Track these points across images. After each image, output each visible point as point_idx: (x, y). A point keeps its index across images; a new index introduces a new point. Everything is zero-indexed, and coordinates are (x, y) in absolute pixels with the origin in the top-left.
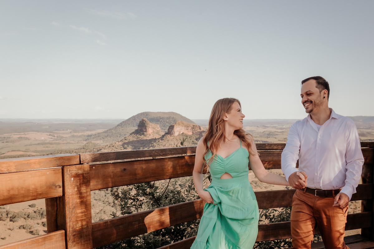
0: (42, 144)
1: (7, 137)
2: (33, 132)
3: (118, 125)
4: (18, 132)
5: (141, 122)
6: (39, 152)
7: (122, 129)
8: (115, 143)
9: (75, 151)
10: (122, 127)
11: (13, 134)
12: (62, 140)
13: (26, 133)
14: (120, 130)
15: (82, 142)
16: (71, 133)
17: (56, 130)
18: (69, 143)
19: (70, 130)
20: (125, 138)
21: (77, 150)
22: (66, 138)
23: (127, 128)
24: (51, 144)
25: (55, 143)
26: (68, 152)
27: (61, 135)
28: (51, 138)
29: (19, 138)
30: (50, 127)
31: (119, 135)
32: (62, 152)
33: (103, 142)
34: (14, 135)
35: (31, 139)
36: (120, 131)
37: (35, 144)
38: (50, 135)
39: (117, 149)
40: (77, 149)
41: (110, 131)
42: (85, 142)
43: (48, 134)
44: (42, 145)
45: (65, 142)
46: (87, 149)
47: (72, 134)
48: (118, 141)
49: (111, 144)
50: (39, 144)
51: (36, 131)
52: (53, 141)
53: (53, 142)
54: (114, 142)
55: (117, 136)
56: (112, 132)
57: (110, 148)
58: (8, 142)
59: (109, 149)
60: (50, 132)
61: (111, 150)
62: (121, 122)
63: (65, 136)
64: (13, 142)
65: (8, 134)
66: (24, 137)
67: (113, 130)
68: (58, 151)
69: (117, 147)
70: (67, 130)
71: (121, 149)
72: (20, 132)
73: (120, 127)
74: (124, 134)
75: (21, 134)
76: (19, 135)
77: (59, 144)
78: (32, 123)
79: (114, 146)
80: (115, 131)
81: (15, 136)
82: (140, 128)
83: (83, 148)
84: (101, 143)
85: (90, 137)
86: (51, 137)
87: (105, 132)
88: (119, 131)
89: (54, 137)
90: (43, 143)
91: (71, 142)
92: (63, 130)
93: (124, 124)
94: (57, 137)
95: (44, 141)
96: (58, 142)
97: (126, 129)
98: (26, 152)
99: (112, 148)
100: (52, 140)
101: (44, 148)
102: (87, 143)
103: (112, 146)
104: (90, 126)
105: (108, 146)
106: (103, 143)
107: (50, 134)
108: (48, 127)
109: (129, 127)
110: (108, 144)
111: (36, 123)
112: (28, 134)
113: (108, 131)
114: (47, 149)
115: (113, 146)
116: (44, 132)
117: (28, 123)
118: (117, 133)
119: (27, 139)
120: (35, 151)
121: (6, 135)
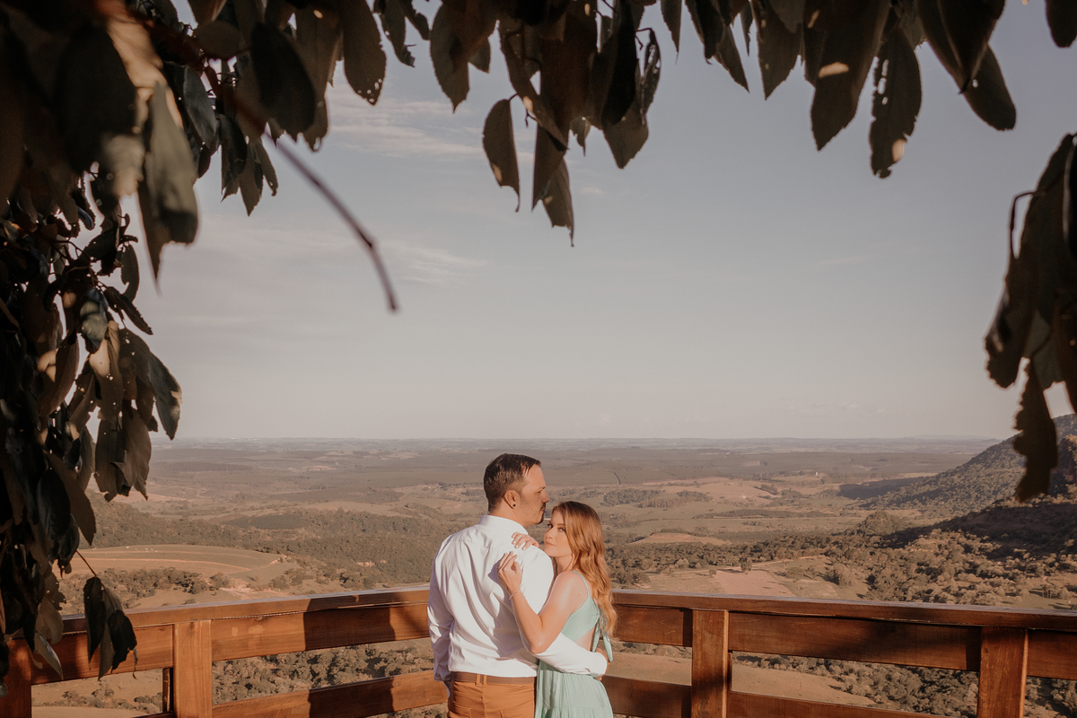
0: (742, 514)
1: (652, 492)
2: (720, 479)
3: (975, 460)
4: (680, 479)
6: (730, 539)
7: (988, 471)
9: (834, 539)
10: (987, 467)
11: (665, 483)
12: (796, 503)
13: (700, 481)
14: (979, 477)
15: (854, 511)
16: (823, 482)
17: (781, 473)
18: (818, 514)
19: (822, 475)
21: (840, 537)
22: (808, 497)
23: (1006, 469)
24: (765, 514)
25: (776, 514)
26: (815, 542)
27: (795, 489)
28: (767, 498)
29: (680, 494)
30: (766, 464)
31: (974, 494)
32: (797, 541)
33: (919, 514)
34: (669, 485)
35: (712, 498)
36: (981, 480)
37: (722, 515)
38: (763, 488)
39: (968, 538)
40: (840, 534)
41: (945, 479)
42: (864, 514)
43: (759, 484)
44: (741, 516)
45: (805, 510)
46: (871, 536)
47: (827, 486)
50: (732, 514)
51: (726, 476)
52: (772, 505)
53: (773, 509)
55: (970, 496)
56: (953, 481)
57: (944, 534)
58: (654, 506)
59: (941, 538)
60: (765, 479)
61: (948, 540)
62: (985, 448)
63: (804, 491)
64: (665, 505)
65: (655, 484)
66: (695, 492)
67: (955, 477)
68: (787, 538)
70: (813, 474)
72: (684, 478)
73: (979, 466)
74: (993, 489)
75: (686, 482)
76: (682, 485)
77: (787, 515)
78: (718, 450)
80: (963, 477)
81: (671, 490)
83: (859, 531)
84: (913, 516)
85: (880, 497)
86: (765, 493)
87: (929, 481)
88: (975, 479)
89: (775, 494)
90: (745, 513)
91: (821, 511)
92: (801, 474)
93: (993, 456)
94: (783, 494)
95: (747, 506)
96: (783, 508)
97: (1002, 473)
98: (698, 535)
100: (768, 502)
101: (746, 526)
102: (872, 516)
104: (882, 460)
106: (922, 517)
107: (763, 486)
108: (758, 463)
109: (1010, 467)
110: (940, 521)
111: (728, 451)
112: (704, 484)
113: (938, 477)
114: (753, 529)
116: (748, 480)
117: (706, 451)
118: (969, 486)
119: (701, 497)
120: (722, 535)
121: (648, 486)
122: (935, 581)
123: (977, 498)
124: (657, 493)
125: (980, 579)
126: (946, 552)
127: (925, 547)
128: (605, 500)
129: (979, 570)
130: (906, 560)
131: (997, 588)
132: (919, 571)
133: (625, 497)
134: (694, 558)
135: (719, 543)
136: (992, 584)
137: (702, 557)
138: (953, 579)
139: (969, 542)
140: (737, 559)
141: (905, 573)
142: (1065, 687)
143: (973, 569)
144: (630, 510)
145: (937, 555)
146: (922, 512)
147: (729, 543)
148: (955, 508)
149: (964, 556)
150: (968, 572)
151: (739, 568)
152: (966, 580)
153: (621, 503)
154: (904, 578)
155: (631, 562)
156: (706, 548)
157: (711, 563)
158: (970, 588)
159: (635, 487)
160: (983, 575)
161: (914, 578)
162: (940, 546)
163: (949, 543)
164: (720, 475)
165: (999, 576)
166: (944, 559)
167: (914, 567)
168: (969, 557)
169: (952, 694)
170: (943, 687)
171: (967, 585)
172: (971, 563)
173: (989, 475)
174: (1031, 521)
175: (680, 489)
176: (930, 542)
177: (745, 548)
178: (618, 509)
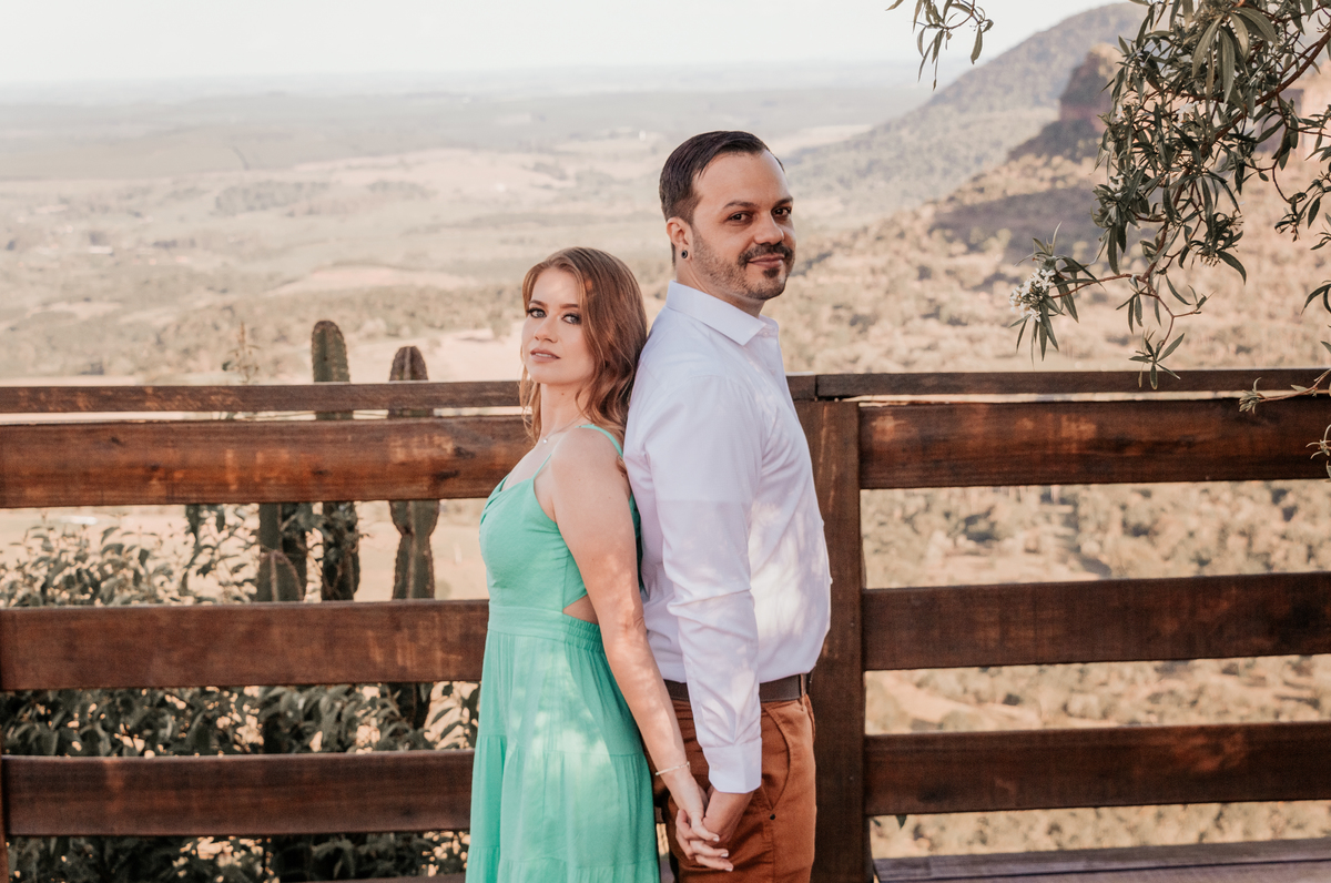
1: (314, 183)
2: (451, 152)
5: (1084, 74)
7: (965, 118)
8: (916, 216)
10: (963, 110)
11: (340, 164)
12: (604, 195)
13: (411, 159)
14: (947, 130)
16: (655, 152)
17: (575, 136)
19: (653, 137)
20: (976, 179)
22: (626, 183)
23: (996, 113)
24: (544, 221)
25: (565, 218)
27: (601, 166)
28: (547, 187)
29: (372, 187)
30: (542, 118)
31: (939, 164)
33: (838, 208)
34: (349, 168)
35: (435, 193)
36: (950, 135)
37: (457, 225)
38: (538, 168)
39: (924, 250)
41: (885, 137)
43: (530, 159)
44: (496, 227)
45: (619, 209)
48: (935, 202)
49: (891, 223)
50: (477, 223)
51: (464, 146)
52: (556, 201)
53: (556, 209)
54: (907, 208)
55: (931, 170)
56: (900, 139)
57: (880, 246)
58: (318, 213)
59: (875, 254)
60: (541, 150)
61: (887, 257)
63: (619, 170)
64: (340, 209)
65: (319, 166)
66: (401, 182)
67: (904, 133)
69: (925, 241)
70: (635, 135)
71: (951, 256)
72: (379, 154)
73: (948, 109)
74: (973, 154)
75: (383, 160)
76: (375, 167)
79: (909, 236)
80: (918, 132)
81: (353, 178)
82: (1073, 115)
86: (544, 179)
87: (856, 144)
88: (940, 134)
89: (563, 177)
90: (500, 219)
92: (613, 136)
94: (579, 178)
95: (507, 204)
96: (579, 207)
97: (987, 121)
98: (410, 269)
99: (896, 245)
100: (548, 195)
103: (895, 231)
105: (874, 231)
106: (841, 214)
107: (538, 164)
108: (527, 118)
109: (1003, 109)
110: (872, 219)
111: (465, 95)
113: (873, 133)
115: (901, 235)
117: (421, 96)
118: (930, 150)
119: (414, 191)
120: (459, 268)
121: (307, 172)
122: (866, 339)
123: (946, 172)
124: (324, 186)
125: (948, 330)
126: (884, 280)
127: (846, 272)
128: (218, 203)
129: (945, 313)
130: (810, 298)
131: (977, 347)
132: (837, 319)
133: (258, 197)
134: (398, 317)
135: (450, 283)
136: (971, 340)
137: (413, 315)
138: (898, 332)
139: (925, 259)
140: (481, 314)
141: (810, 325)
142: (1102, 528)
143: (934, 313)
144: (268, 225)
145: (869, 287)
146: (845, 202)
147: (472, 283)
148: (905, 194)
149: (917, 285)
150: (926, 316)
151: (486, 333)
152: (922, 333)
153: (251, 209)
154: (806, 336)
155: (269, 331)
156: (423, 295)
157: (432, 326)
158: (930, 348)
159: (277, 176)
160: (955, 322)
161: (828, 335)
162: (873, 271)
163: (890, 263)
164: (452, 144)
165: (980, 321)
166: (880, 293)
167: (826, 312)
168: (928, 288)
169: (901, 554)
170: (885, 544)
171: (925, 342)
172: (931, 301)
173: (966, 126)
174: (1038, 213)
175: (371, 177)
176: (856, 262)
177: (500, 293)
178: (245, 222)
